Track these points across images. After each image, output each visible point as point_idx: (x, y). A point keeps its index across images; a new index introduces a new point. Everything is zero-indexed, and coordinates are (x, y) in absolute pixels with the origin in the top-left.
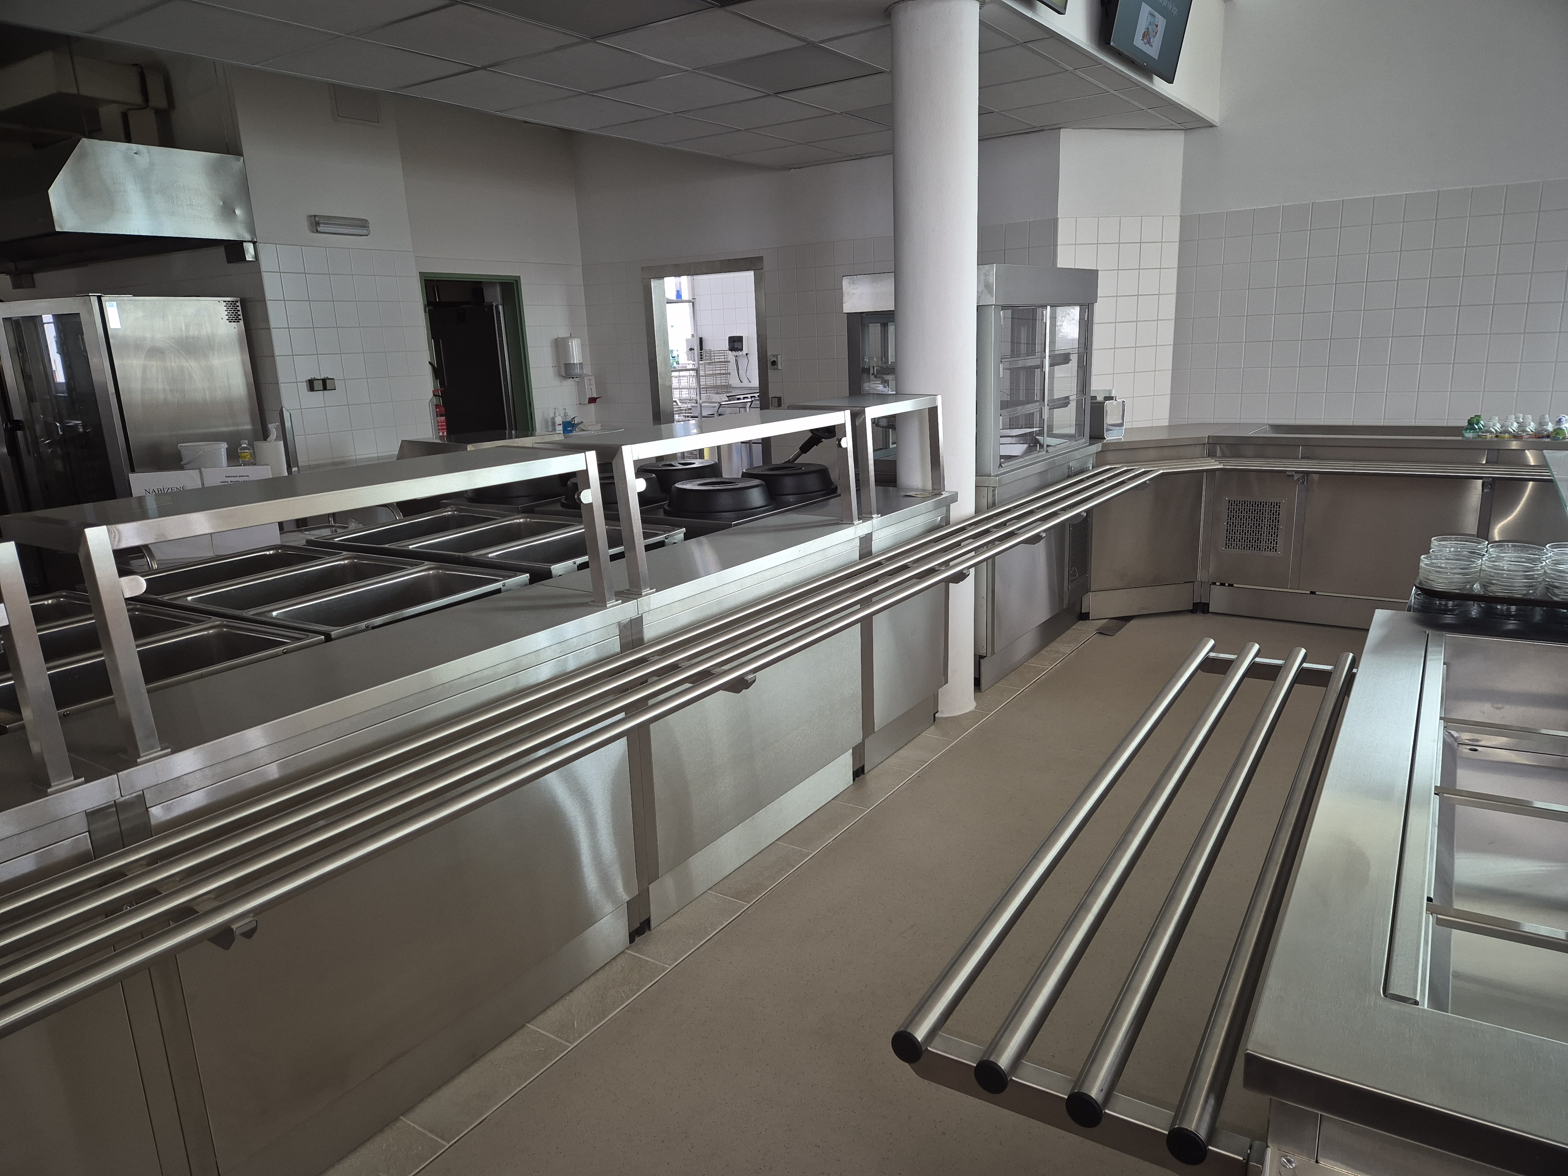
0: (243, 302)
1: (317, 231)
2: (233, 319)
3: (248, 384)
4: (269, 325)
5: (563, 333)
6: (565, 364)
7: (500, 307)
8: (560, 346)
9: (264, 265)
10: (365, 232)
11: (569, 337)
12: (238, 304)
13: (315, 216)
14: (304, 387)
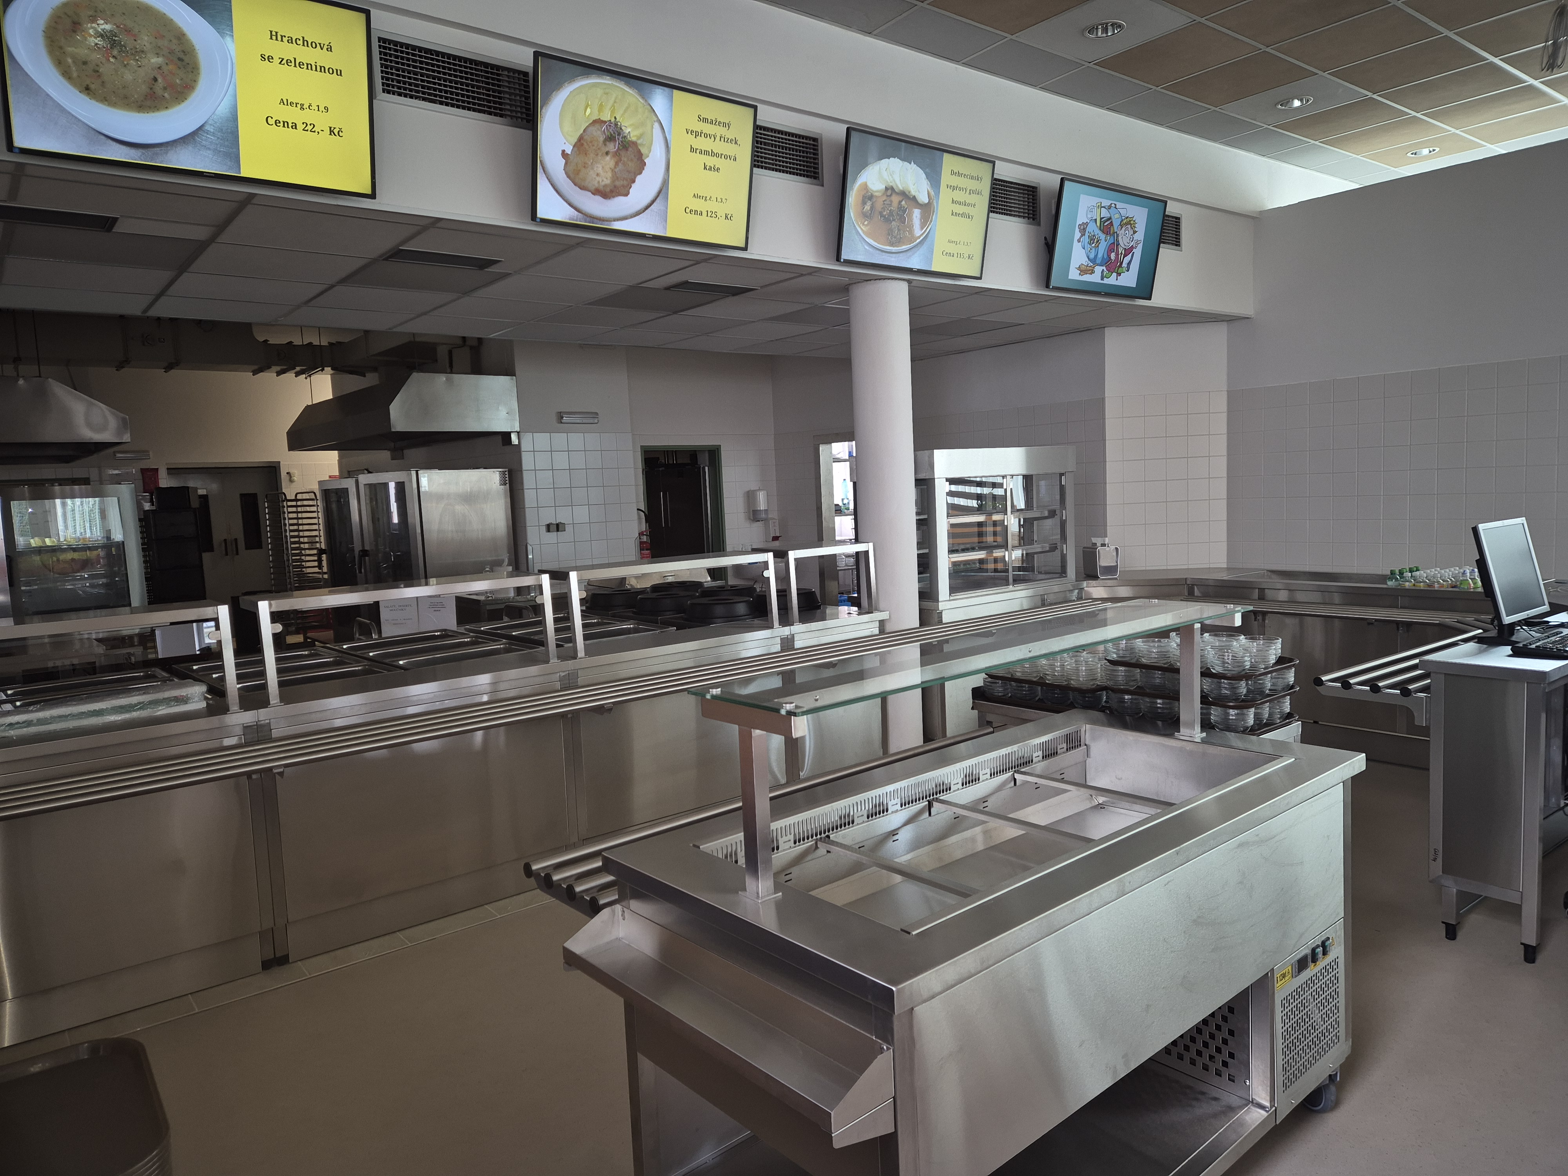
0: (510, 472)
1: (561, 423)
2: (504, 483)
3: (508, 527)
4: (523, 487)
5: (753, 487)
6: (753, 511)
7: (707, 468)
8: (750, 497)
9: (524, 448)
10: (596, 421)
11: (757, 490)
12: (507, 473)
13: (560, 412)
14: (544, 528)
